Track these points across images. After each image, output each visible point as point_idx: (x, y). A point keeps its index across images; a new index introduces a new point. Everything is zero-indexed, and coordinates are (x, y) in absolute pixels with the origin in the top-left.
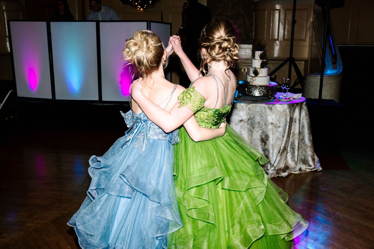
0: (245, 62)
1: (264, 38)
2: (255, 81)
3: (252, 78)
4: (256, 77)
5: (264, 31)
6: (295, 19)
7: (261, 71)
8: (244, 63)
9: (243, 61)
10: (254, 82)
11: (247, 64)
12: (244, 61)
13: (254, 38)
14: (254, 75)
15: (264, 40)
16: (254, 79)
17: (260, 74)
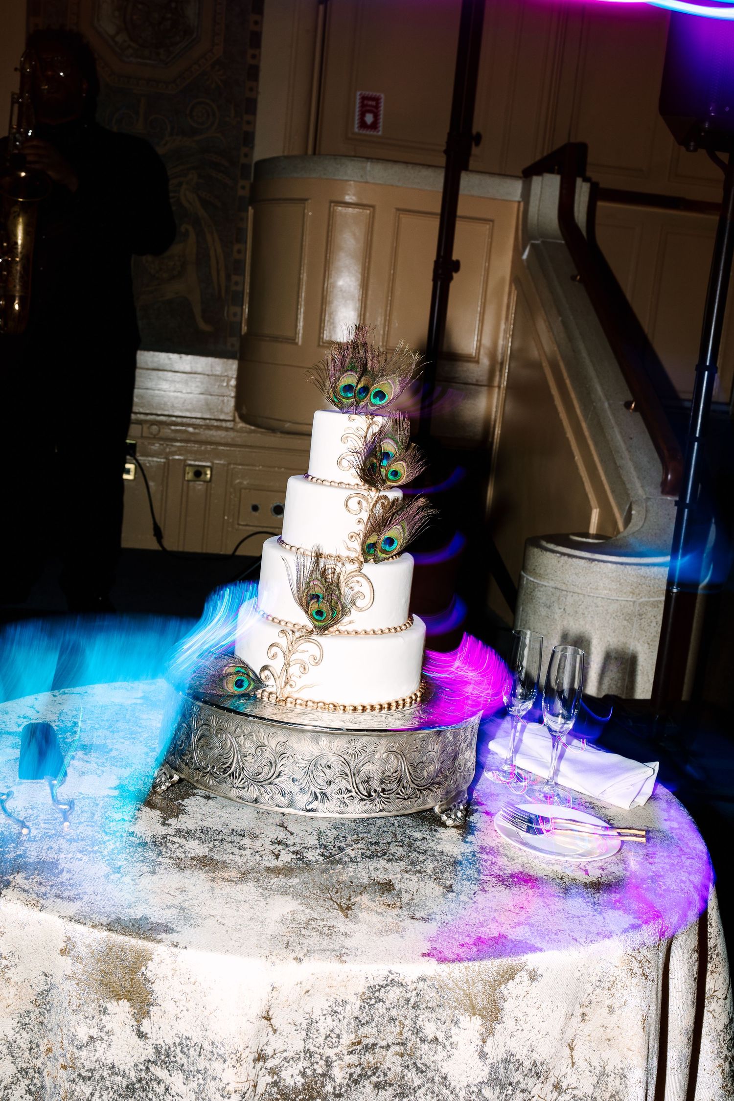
0: (203, 438)
1: (296, 333)
2: (312, 670)
3: (283, 641)
4: (322, 640)
5: (298, 302)
6: (454, 258)
7: (366, 589)
8: (196, 442)
9: (191, 429)
10: (305, 680)
11: (209, 447)
12: (198, 434)
13: (244, 329)
14: (302, 619)
15: (297, 344)
16: (305, 657)
17: (360, 610)
